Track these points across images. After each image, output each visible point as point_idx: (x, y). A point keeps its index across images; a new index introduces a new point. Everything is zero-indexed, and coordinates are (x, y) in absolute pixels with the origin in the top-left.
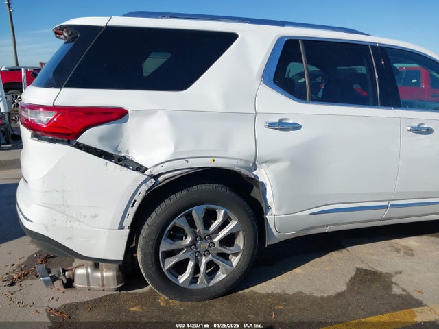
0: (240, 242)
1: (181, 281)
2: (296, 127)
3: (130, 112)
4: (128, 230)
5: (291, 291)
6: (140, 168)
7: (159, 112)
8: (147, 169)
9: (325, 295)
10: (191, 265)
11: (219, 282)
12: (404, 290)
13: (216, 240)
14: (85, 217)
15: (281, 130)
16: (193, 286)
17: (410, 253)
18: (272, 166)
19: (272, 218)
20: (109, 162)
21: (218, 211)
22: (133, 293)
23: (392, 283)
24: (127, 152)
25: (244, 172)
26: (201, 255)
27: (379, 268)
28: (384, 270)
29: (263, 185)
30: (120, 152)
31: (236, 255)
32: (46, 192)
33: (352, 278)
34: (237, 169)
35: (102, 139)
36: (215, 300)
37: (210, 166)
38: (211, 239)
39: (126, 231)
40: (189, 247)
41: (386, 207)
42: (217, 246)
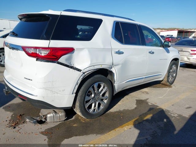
0: (107, 95)
1: (91, 112)
2: (123, 53)
3: (75, 49)
4: (75, 94)
5: (122, 109)
6: (79, 70)
7: (85, 49)
8: (81, 70)
9: (132, 109)
10: (93, 105)
11: (101, 110)
12: (152, 104)
13: (101, 94)
14: (60, 91)
15: (119, 54)
16: (94, 113)
17: (147, 93)
18: (117, 67)
19: (116, 85)
20: (70, 69)
21: (101, 84)
22: (70, 121)
23: (148, 102)
24: (73, 65)
25: (109, 69)
26: (96, 101)
27: (141, 99)
28: (143, 99)
29: (114, 74)
30: (71, 65)
31: (106, 99)
32: (45, 82)
33: (136, 103)
34: (107, 68)
35: (66, 60)
36: (100, 117)
37: (101, 68)
38: (99, 95)
39: (74, 95)
40: (93, 98)
41: (143, 78)
42: (101, 97)
